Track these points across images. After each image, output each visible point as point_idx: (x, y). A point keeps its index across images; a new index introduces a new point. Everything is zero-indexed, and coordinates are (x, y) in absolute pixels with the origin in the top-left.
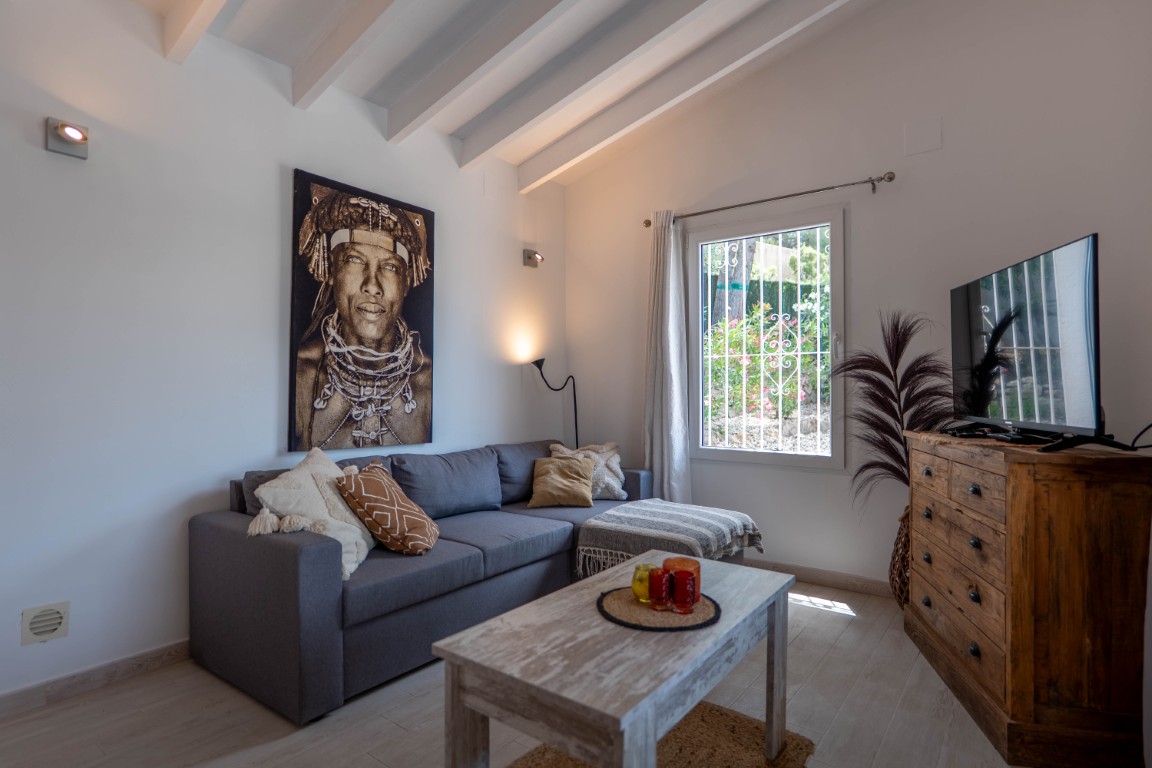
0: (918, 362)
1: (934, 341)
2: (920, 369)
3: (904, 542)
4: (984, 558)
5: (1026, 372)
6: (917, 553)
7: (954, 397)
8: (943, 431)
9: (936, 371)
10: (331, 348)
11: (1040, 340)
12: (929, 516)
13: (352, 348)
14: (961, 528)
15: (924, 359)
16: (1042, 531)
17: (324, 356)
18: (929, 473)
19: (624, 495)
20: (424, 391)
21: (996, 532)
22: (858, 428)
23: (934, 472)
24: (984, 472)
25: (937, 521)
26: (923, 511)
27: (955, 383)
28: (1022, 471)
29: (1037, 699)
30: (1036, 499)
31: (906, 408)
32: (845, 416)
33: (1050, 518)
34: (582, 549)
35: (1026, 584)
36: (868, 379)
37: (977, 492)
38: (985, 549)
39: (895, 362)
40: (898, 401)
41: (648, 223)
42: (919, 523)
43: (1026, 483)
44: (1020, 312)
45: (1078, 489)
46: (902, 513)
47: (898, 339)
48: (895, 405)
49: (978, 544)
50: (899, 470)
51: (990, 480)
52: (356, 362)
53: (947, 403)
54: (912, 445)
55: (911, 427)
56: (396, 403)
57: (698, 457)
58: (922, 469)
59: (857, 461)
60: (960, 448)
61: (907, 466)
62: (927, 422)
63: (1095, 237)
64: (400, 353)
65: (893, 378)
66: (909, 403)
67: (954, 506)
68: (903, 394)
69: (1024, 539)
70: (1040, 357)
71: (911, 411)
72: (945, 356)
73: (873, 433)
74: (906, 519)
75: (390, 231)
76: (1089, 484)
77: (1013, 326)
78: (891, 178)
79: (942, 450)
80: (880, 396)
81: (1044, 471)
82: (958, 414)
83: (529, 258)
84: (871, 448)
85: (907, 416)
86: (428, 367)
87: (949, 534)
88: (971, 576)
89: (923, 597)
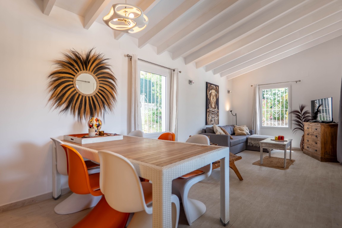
0: (305, 112)
1: (308, 108)
2: (306, 113)
3: (303, 140)
4: (317, 138)
5: (323, 112)
6: (306, 141)
7: (312, 117)
8: (310, 122)
9: (308, 113)
10: (210, 109)
11: (326, 107)
12: (308, 134)
13: (212, 109)
14: (314, 135)
15: (307, 111)
16: (325, 133)
17: (209, 110)
18: (308, 128)
19: (250, 134)
20: (218, 116)
21: (319, 134)
22: (293, 122)
23: (309, 128)
24: (317, 127)
25: (309, 135)
26: (307, 134)
27: (312, 115)
28: (323, 126)
29: (324, 154)
30: (324, 129)
31: (303, 119)
32: (291, 120)
33: (326, 132)
34: (249, 141)
35: (323, 140)
36: (296, 114)
37: (316, 129)
38: (318, 137)
39: (301, 112)
40: (302, 118)
41: (252, 86)
42: (306, 136)
43: (323, 128)
44: (322, 104)
45: (330, 128)
46: (302, 136)
47: (302, 108)
48: (301, 118)
49: (316, 136)
50: (302, 129)
51: (318, 127)
52: (212, 111)
53: (310, 118)
54: (305, 124)
55: (304, 122)
56: (216, 118)
57: (262, 128)
58: (307, 128)
59: (293, 128)
60: (314, 124)
61: (303, 128)
62: (307, 121)
63: (332, 98)
64: (216, 110)
65: (301, 114)
66: (304, 118)
67: (313, 132)
68: (303, 117)
69: (323, 134)
70: (326, 110)
71: (304, 119)
72: (310, 111)
73: (297, 123)
74: (303, 136)
75: (215, 90)
76: (331, 127)
77: (321, 106)
78: (300, 81)
79: (310, 125)
80: (298, 117)
81: (325, 126)
82: (312, 120)
83: (229, 92)
84: (296, 125)
85: (303, 120)
86: (218, 112)
87: (312, 136)
88: (315, 141)
89: (307, 147)
